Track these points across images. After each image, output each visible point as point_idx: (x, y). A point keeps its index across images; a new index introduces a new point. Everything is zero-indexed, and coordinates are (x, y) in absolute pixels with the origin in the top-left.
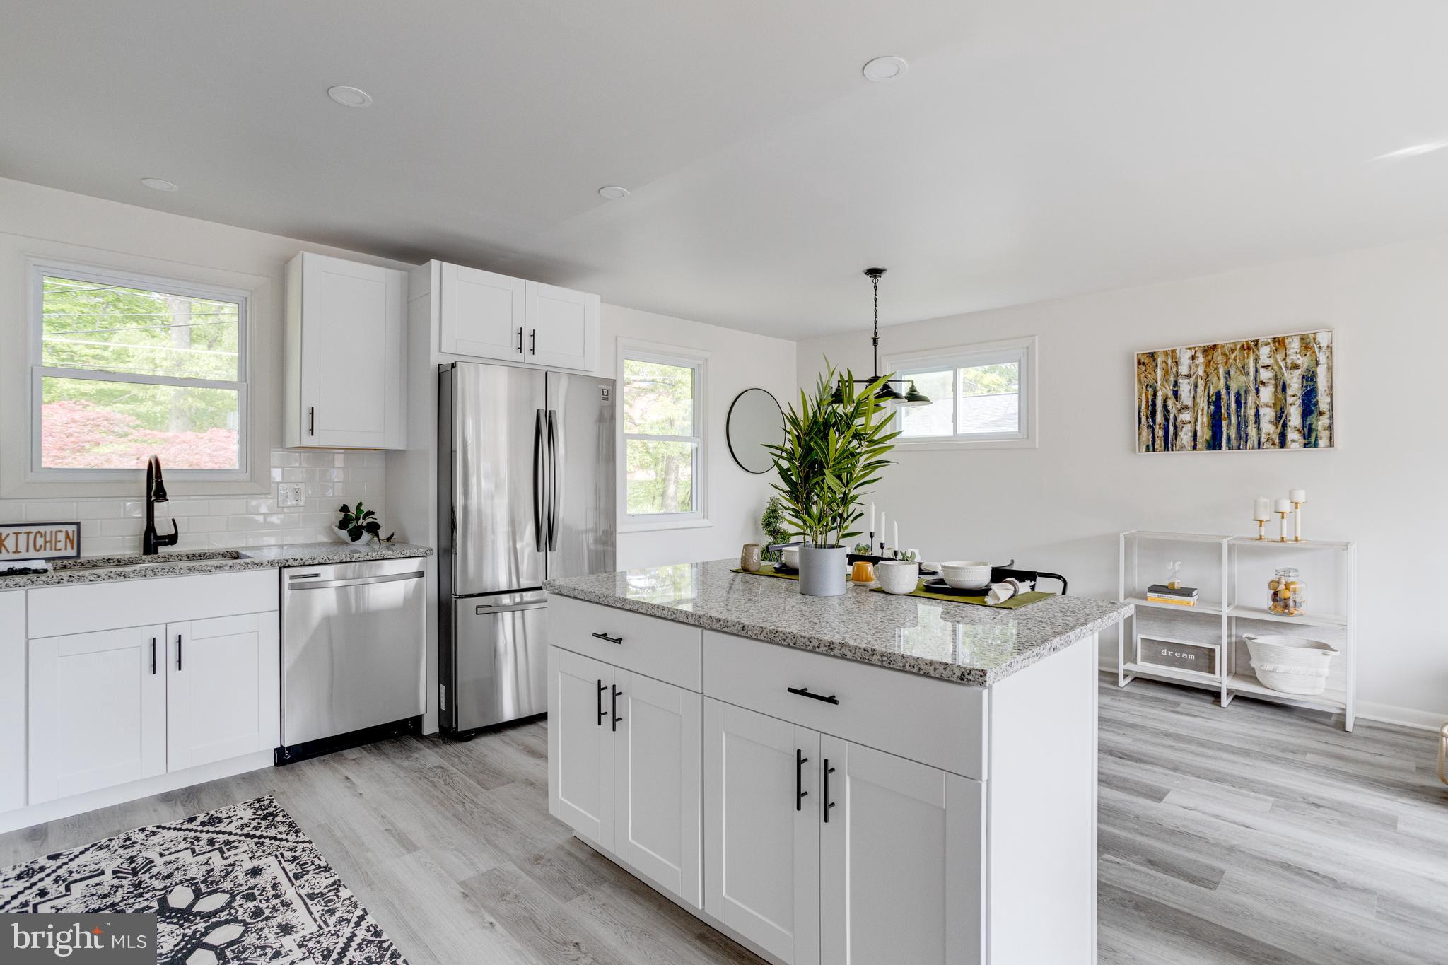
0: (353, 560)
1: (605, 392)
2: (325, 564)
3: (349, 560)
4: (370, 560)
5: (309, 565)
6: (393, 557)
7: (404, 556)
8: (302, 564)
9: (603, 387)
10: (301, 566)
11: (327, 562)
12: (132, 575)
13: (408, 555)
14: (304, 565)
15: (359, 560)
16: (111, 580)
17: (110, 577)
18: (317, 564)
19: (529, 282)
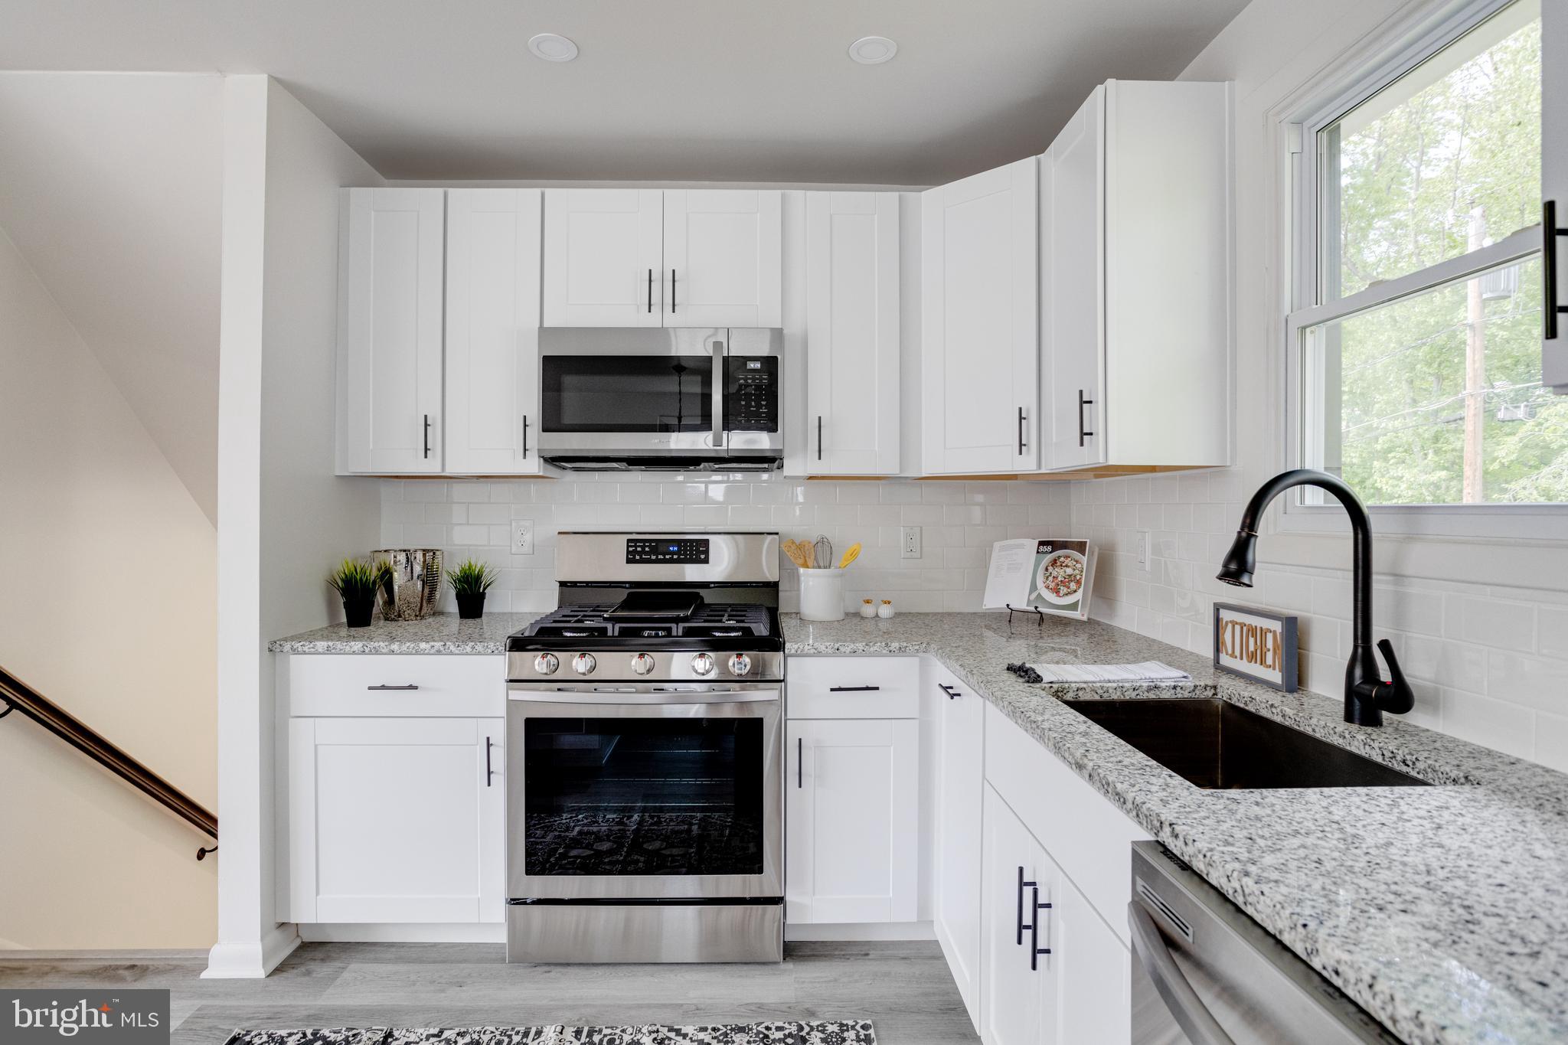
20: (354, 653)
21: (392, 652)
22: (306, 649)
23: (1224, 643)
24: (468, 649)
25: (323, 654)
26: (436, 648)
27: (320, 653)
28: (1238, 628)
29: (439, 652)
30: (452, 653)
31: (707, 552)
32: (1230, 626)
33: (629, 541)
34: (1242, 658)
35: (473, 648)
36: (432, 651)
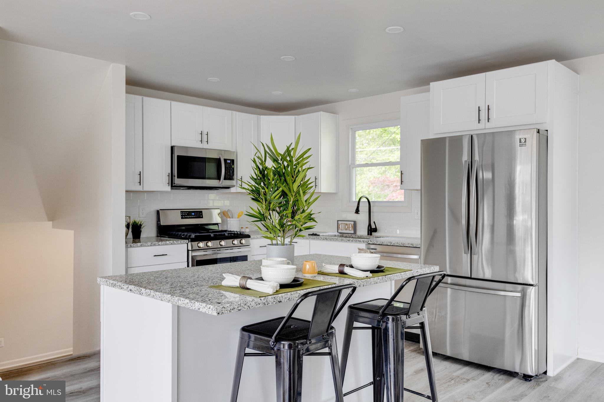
0: (392, 245)
1: (523, 141)
2: (381, 245)
3: (390, 245)
4: (398, 246)
5: (376, 244)
6: (408, 246)
7: (413, 246)
8: (373, 243)
9: (521, 137)
10: (373, 244)
11: (382, 244)
12: (328, 239)
13: (415, 246)
14: (374, 244)
15: (394, 245)
16: (324, 240)
17: (324, 239)
18: (378, 244)
19: (487, 73)
20: (148, 246)
21: (159, 245)
22: (134, 246)
23: (339, 227)
24: (179, 242)
25: (140, 247)
26: (171, 243)
27: (138, 247)
28: (343, 225)
29: (172, 244)
30: (175, 244)
31: (202, 215)
32: (341, 224)
33: (181, 212)
34: (344, 230)
35: (181, 242)
36: (170, 244)
